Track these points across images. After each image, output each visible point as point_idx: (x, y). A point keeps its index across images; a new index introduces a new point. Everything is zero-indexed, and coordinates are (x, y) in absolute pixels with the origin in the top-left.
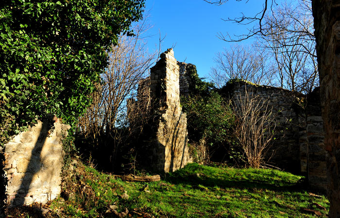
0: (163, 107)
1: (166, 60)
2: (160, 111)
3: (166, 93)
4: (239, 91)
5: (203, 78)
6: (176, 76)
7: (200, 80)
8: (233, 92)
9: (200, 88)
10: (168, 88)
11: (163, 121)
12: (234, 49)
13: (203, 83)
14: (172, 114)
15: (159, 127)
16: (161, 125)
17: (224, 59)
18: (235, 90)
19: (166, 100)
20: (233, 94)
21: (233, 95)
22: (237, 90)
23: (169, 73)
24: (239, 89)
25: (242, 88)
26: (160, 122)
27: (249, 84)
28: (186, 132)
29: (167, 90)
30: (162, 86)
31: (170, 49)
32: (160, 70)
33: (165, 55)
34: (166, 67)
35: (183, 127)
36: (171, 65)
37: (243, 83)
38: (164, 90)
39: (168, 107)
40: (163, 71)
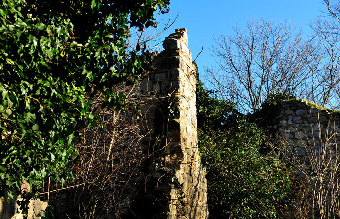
4: (290, 122)
8: (277, 123)
9: (208, 113)
10: (182, 113)
14: (188, 172)
15: (170, 200)
16: (174, 194)
18: (281, 119)
20: (278, 127)
21: (278, 130)
22: (287, 120)
23: (182, 82)
24: (291, 117)
25: (296, 115)
26: (173, 190)
27: (312, 107)
28: (206, 211)
29: (180, 119)
30: (171, 110)
31: (181, 30)
32: (163, 75)
33: (175, 43)
34: (179, 69)
35: (203, 200)
36: (185, 64)
37: (300, 104)
38: (174, 117)
39: (182, 155)
40: (171, 77)
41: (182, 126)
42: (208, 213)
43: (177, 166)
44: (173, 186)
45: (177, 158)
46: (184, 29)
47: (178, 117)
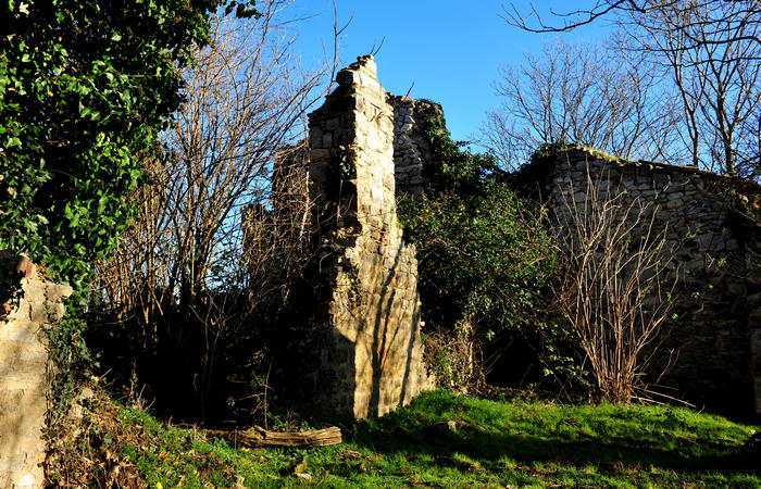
0: (347, 227)
1: (354, 91)
2: (339, 241)
3: (354, 188)
4: (568, 180)
5: (462, 143)
6: (383, 136)
7: (455, 148)
8: (551, 182)
10: (359, 171)
11: (348, 267)
12: (553, 53)
13: (463, 157)
14: (375, 249)
15: (335, 286)
16: (343, 281)
17: (526, 86)
18: (556, 176)
19: (354, 208)
20: (552, 188)
21: (551, 191)
22: (564, 177)
23: (364, 128)
24: (569, 173)
25: (576, 170)
26: (340, 273)
27: (598, 157)
28: (416, 301)
29: (358, 180)
30: (344, 168)
31: (365, 57)
32: (336, 121)
33: (351, 75)
34: (355, 112)
35: (407, 286)
36: (368, 104)
37: (581, 154)
38: (350, 178)
39: (361, 227)
40: (346, 122)
41: (359, 189)
42: (419, 303)
43: (351, 242)
44: (340, 268)
45: (355, 232)
46: (369, 57)
47: (355, 178)
